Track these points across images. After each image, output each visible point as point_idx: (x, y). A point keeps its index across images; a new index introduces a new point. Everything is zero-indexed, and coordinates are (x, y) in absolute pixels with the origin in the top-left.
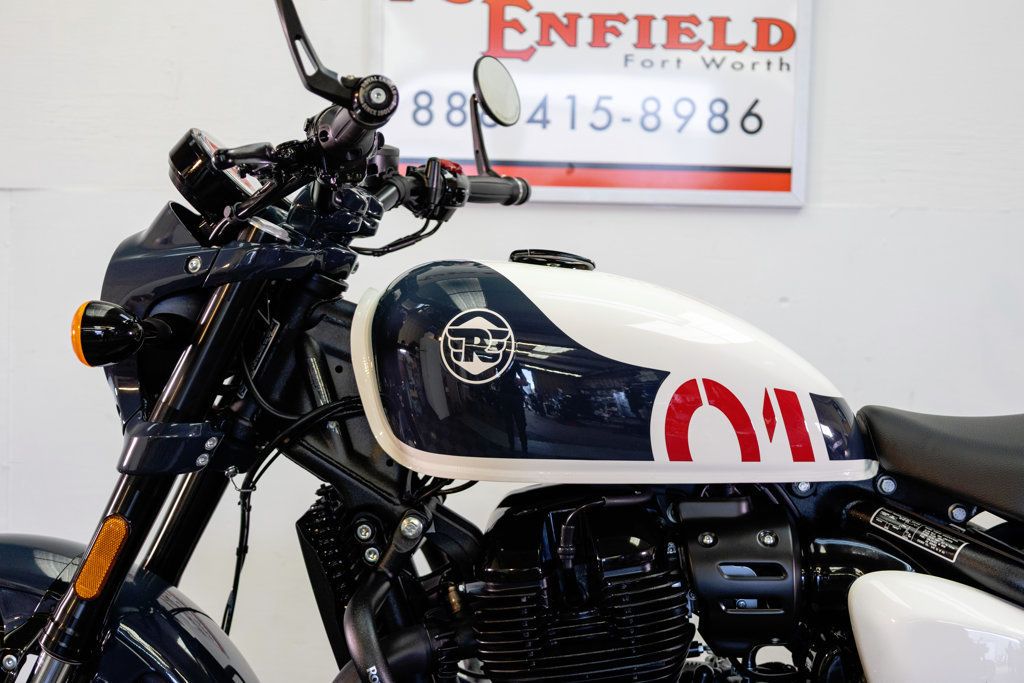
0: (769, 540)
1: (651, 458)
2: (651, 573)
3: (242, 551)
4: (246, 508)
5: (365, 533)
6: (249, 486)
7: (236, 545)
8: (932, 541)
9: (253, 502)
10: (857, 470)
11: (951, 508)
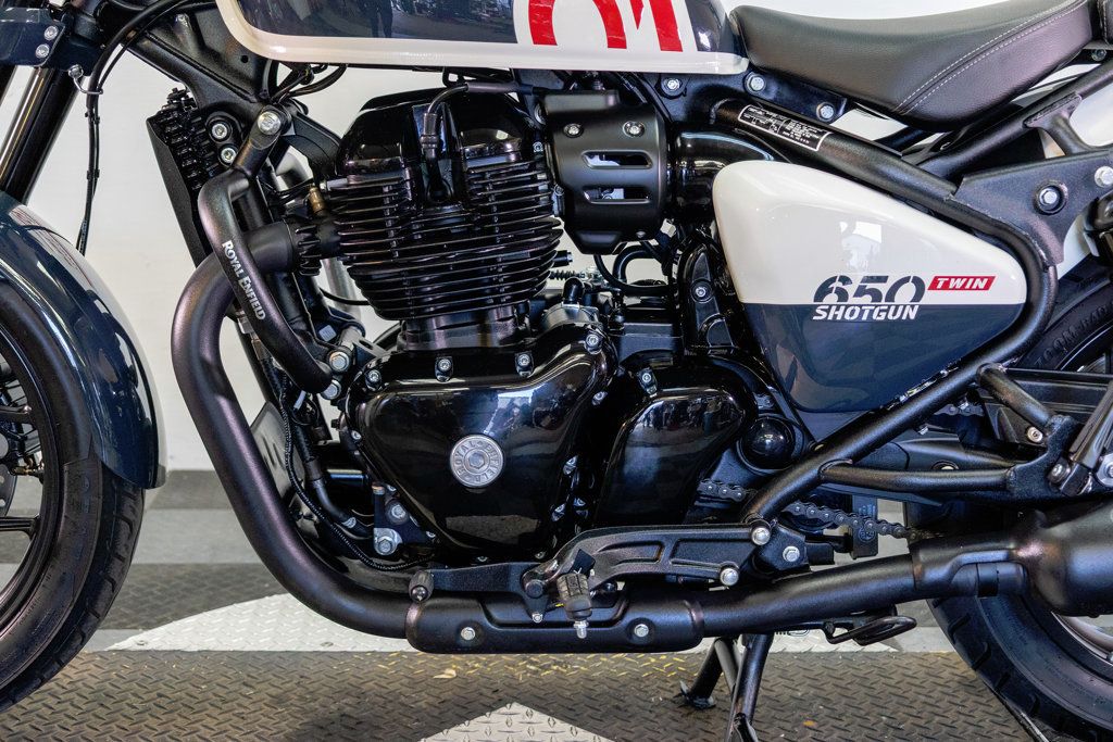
0: (635, 130)
1: (514, 41)
2: (516, 162)
3: (93, 174)
4: (93, 118)
5: (220, 131)
6: (96, 87)
7: (86, 168)
8: (797, 132)
9: (101, 112)
10: (726, 65)
11: (818, 108)
